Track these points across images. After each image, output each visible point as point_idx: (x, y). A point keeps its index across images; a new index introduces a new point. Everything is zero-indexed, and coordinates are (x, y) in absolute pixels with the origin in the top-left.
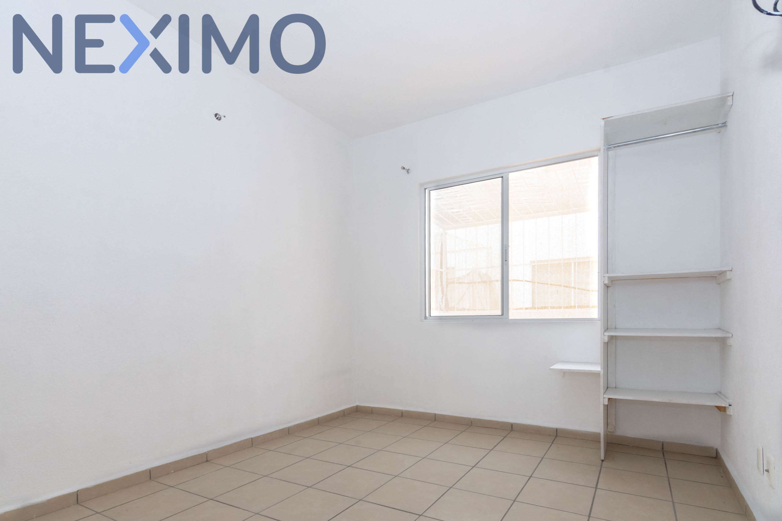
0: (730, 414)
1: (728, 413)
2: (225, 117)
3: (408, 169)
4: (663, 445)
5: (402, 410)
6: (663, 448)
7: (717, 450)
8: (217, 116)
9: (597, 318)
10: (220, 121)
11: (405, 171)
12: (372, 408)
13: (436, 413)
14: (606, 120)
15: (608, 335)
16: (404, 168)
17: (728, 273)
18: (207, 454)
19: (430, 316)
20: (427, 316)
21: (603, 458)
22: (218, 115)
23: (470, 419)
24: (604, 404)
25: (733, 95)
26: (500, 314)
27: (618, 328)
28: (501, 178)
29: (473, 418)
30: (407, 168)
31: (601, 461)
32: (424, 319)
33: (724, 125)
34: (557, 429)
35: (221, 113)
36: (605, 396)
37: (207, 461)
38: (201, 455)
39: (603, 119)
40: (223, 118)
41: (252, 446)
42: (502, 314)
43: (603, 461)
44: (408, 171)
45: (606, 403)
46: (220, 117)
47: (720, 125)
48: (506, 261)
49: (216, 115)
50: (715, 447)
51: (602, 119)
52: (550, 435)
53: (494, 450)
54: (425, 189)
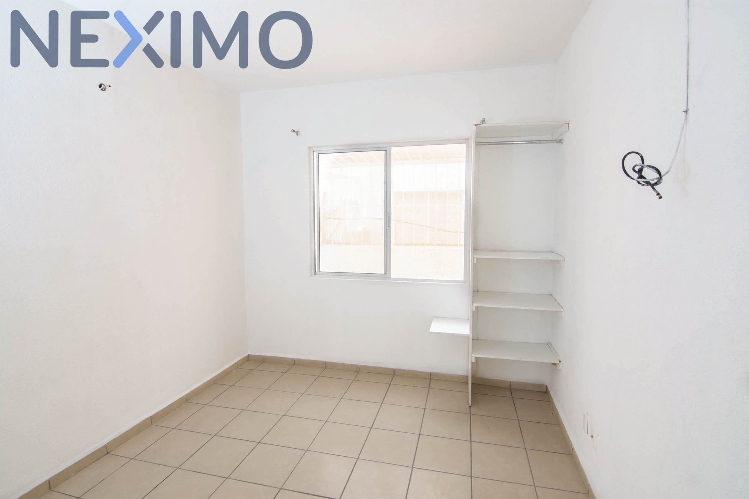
0: (560, 368)
1: (558, 368)
2: (110, 86)
3: (298, 131)
4: (510, 384)
5: (294, 359)
6: (510, 386)
7: (547, 386)
8: (102, 87)
9: (463, 281)
10: (104, 92)
11: (295, 133)
12: (264, 357)
13: (326, 361)
14: (477, 126)
15: (476, 305)
16: (294, 131)
17: (562, 261)
18: (107, 447)
19: (320, 271)
20: (317, 271)
21: (470, 405)
22: (103, 85)
23: (357, 366)
24: (472, 362)
25: (568, 124)
26: (384, 273)
27: (480, 291)
28: (384, 151)
29: (360, 365)
30: (296, 130)
31: (469, 408)
32: (314, 274)
33: (561, 141)
34: (431, 373)
35: (106, 83)
36: (473, 355)
37: (107, 453)
38: (100, 450)
39: (476, 125)
40: (108, 88)
41: (152, 424)
42: (385, 273)
43: (470, 407)
44: (297, 133)
45: (474, 361)
46: (105, 87)
47: (558, 141)
48: (389, 226)
49: (100, 86)
50: (546, 384)
51: (474, 124)
52: (425, 379)
53: (384, 404)
54: (314, 152)
